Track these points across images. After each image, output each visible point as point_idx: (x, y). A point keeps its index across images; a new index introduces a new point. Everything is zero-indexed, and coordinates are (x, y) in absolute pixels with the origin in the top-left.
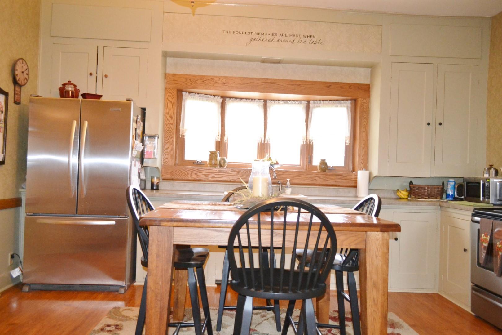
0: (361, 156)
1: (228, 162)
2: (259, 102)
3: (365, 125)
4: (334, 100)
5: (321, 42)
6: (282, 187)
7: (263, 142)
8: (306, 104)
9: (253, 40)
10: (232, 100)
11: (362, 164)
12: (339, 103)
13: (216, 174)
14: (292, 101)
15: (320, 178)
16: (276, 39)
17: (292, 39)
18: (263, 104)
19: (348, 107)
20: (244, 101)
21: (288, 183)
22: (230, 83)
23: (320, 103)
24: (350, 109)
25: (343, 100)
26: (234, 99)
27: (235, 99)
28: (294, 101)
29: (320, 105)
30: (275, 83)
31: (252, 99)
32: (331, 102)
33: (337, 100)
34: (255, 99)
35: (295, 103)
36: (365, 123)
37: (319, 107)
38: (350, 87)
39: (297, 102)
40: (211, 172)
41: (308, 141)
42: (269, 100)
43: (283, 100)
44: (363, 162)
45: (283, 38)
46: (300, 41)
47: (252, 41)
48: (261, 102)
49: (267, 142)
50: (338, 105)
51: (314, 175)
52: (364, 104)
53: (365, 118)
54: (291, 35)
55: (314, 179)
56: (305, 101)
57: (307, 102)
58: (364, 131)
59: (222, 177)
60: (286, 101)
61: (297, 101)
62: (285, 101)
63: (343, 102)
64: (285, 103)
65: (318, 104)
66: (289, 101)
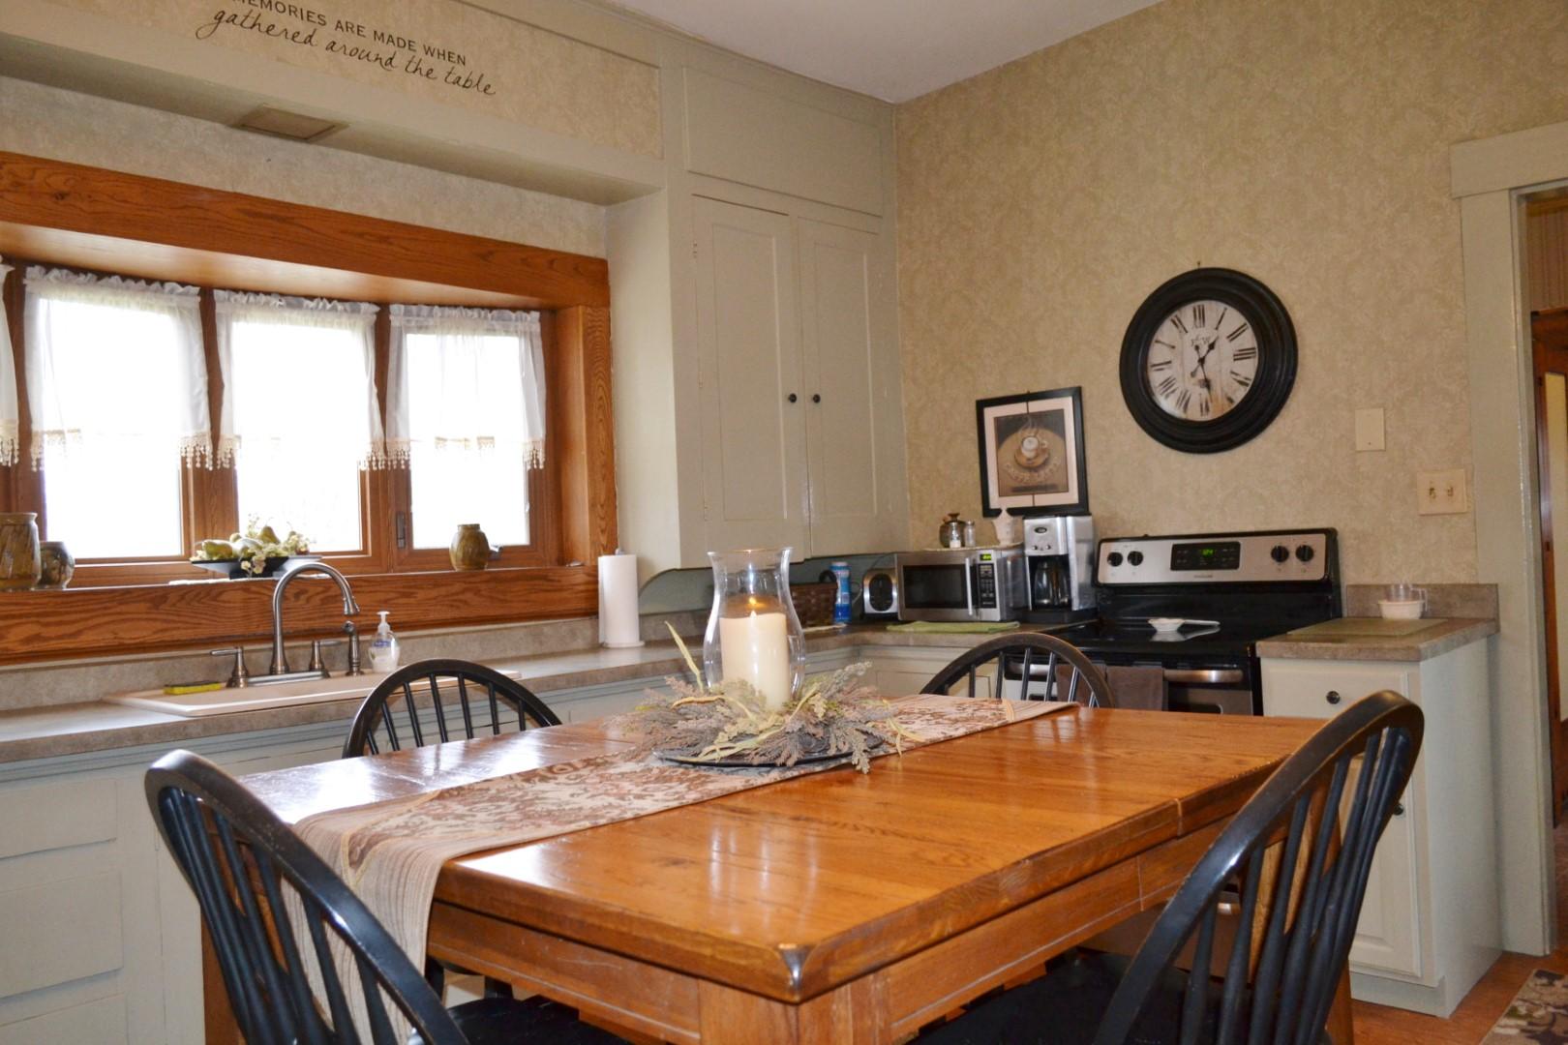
0: (599, 506)
1: (78, 561)
2: (181, 294)
3: (601, 398)
4: (483, 307)
5: (486, 84)
6: (358, 642)
7: (209, 466)
8: (375, 317)
9: (225, 18)
10: (57, 278)
11: (603, 531)
12: (500, 319)
13: (43, 620)
14: (322, 298)
15: (477, 592)
16: (325, 35)
17: (386, 50)
18: (197, 306)
19: (531, 333)
20: (112, 286)
21: (384, 627)
22: (90, 197)
23: (430, 315)
24: (538, 342)
25: (514, 309)
26: (65, 271)
27: (72, 276)
28: (330, 300)
29: (431, 322)
30: (293, 218)
31: (150, 281)
32: (469, 312)
33: (491, 308)
34: (163, 282)
35: (334, 309)
36: (601, 393)
37: (427, 328)
38: (551, 262)
39: (340, 306)
40: (21, 616)
41: (393, 457)
42: (224, 289)
43: (282, 295)
44: (603, 524)
45: (352, 41)
46: (412, 68)
47: (223, 25)
48: (186, 294)
49: (227, 466)
50: (497, 327)
51: (457, 587)
52: (594, 326)
53: (601, 375)
54: (379, 34)
55: (460, 601)
56: (370, 302)
57: (377, 309)
58: (601, 420)
59: (79, 633)
60: (295, 299)
61: (341, 300)
62: (290, 299)
63: (513, 315)
64: (289, 305)
65: (421, 319)
66: (311, 298)
